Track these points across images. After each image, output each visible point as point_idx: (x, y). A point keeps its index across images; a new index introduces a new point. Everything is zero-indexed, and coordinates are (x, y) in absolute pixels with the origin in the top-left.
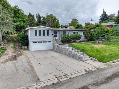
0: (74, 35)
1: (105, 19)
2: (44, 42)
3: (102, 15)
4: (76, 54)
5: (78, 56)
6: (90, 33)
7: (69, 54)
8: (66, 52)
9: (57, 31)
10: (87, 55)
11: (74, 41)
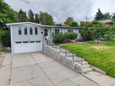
0: (69, 33)
1: (100, 18)
2: (30, 42)
3: (97, 13)
4: (71, 62)
5: (73, 65)
6: (88, 31)
7: (61, 60)
8: (57, 56)
9: (48, 29)
10: (87, 62)
11: (69, 41)
